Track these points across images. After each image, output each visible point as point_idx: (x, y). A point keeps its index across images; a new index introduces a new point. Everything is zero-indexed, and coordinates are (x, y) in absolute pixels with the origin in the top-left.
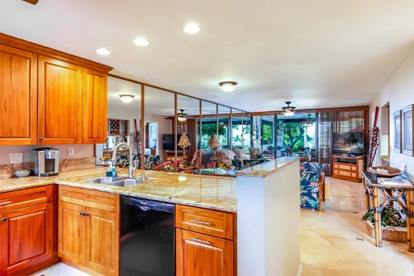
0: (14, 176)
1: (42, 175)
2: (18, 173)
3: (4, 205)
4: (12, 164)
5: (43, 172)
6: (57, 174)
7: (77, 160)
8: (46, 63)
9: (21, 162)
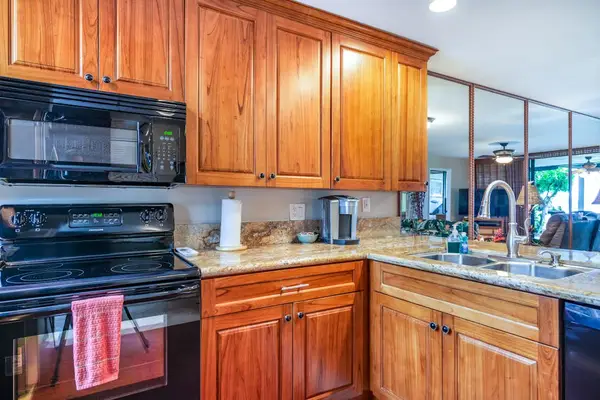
0: (296, 241)
1: (335, 242)
2: (303, 236)
3: (299, 289)
4: (293, 222)
5: (336, 237)
6: (355, 242)
7: (374, 220)
8: (341, 46)
9: (303, 219)
